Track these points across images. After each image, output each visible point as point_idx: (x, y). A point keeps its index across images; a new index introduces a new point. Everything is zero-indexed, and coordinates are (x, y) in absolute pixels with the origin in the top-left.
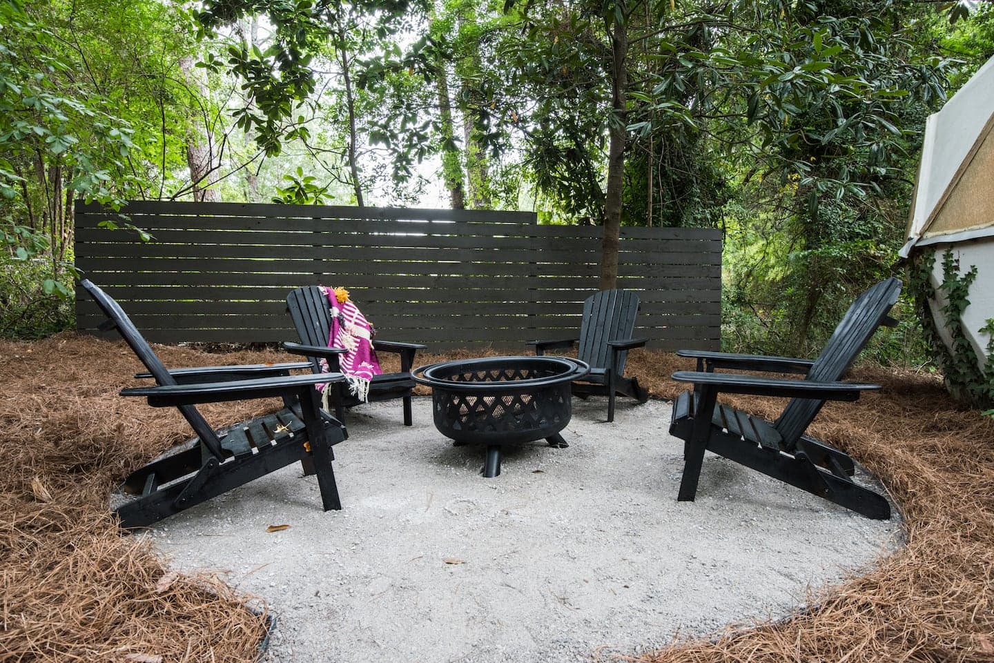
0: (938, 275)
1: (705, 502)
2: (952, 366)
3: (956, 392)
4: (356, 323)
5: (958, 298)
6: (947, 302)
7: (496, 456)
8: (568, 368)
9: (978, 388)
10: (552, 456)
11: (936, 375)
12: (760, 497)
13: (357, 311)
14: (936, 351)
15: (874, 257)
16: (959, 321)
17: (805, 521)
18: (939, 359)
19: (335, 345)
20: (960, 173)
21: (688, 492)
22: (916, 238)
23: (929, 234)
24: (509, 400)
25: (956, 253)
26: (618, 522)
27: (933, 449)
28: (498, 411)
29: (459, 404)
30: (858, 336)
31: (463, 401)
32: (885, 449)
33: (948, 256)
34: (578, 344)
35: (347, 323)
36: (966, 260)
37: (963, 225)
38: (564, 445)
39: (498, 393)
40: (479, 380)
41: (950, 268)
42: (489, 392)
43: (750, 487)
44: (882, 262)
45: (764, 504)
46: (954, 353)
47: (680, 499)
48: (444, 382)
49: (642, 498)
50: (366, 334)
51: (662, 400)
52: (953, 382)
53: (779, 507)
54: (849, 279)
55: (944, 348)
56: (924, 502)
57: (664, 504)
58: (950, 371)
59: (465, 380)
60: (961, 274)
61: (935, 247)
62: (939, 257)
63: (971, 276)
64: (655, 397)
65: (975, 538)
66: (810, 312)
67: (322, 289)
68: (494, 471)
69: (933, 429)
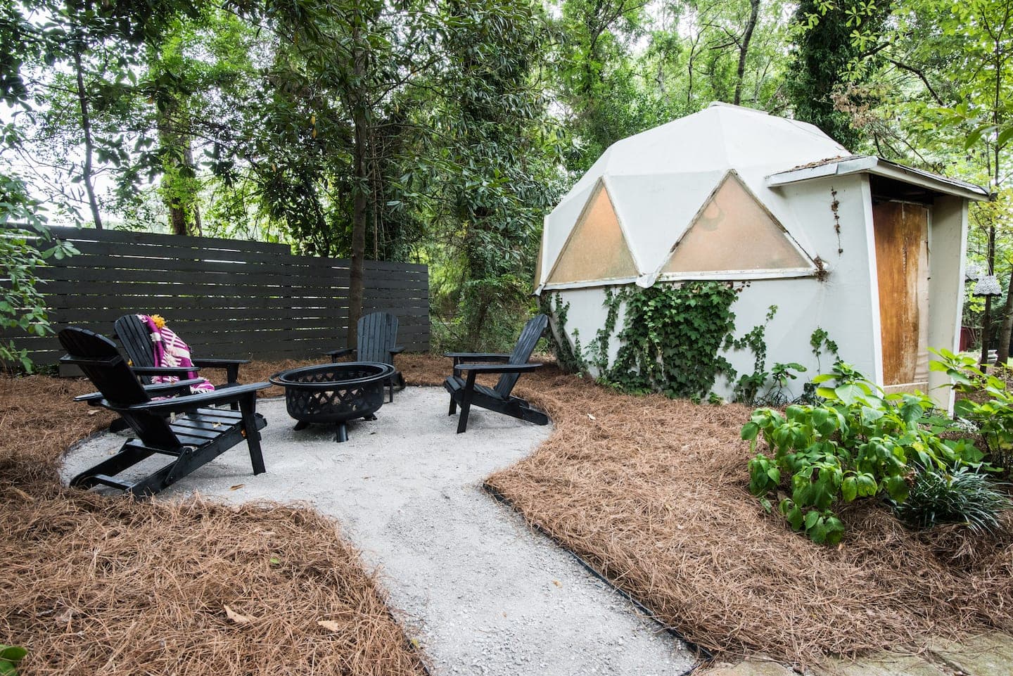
0: (554, 305)
1: (470, 433)
2: (560, 352)
3: (562, 367)
4: (174, 345)
5: (563, 318)
6: (558, 320)
7: (344, 429)
8: (382, 370)
9: (571, 362)
10: (371, 426)
11: (551, 357)
12: (493, 426)
13: (175, 335)
14: (553, 346)
15: (516, 286)
16: (563, 329)
17: (515, 431)
18: (554, 349)
19: (163, 365)
20: (561, 254)
21: (461, 429)
22: (543, 285)
23: (549, 284)
24: (343, 393)
25: (560, 294)
26: (434, 447)
27: (558, 393)
28: (337, 400)
29: (320, 397)
30: (531, 342)
31: (323, 395)
32: (541, 395)
33: (558, 296)
34: (356, 353)
35: (167, 346)
36: (565, 298)
37: (563, 281)
38: (375, 419)
39: (336, 389)
40: (318, 381)
41: (559, 302)
42: (329, 388)
43: (486, 422)
44: (520, 290)
45: (496, 428)
46: (561, 345)
47: (458, 433)
48: (293, 383)
49: (439, 436)
50: (186, 354)
51: (415, 385)
52: (561, 361)
53: (503, 428)
54: (502, 300)
55: (557, 343)
56: (560, 414)
57: (451, 436)
58: (560, 355)
59: (307, 381)
60: (563, 306)
61: (552, 291)
62: (554, 295)
63: (567, 307)
64: (410, 384)
65: (578, 424)
66: (481, 320)
67: (140, 317)
68: (345, 438)
69: (556, 385)
